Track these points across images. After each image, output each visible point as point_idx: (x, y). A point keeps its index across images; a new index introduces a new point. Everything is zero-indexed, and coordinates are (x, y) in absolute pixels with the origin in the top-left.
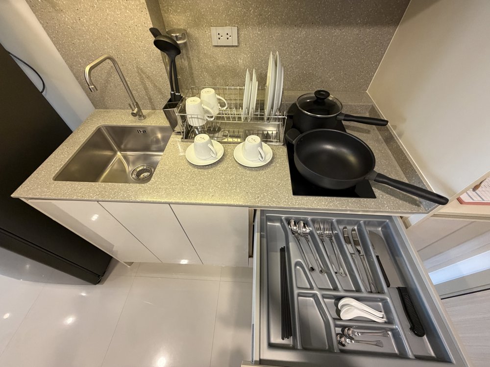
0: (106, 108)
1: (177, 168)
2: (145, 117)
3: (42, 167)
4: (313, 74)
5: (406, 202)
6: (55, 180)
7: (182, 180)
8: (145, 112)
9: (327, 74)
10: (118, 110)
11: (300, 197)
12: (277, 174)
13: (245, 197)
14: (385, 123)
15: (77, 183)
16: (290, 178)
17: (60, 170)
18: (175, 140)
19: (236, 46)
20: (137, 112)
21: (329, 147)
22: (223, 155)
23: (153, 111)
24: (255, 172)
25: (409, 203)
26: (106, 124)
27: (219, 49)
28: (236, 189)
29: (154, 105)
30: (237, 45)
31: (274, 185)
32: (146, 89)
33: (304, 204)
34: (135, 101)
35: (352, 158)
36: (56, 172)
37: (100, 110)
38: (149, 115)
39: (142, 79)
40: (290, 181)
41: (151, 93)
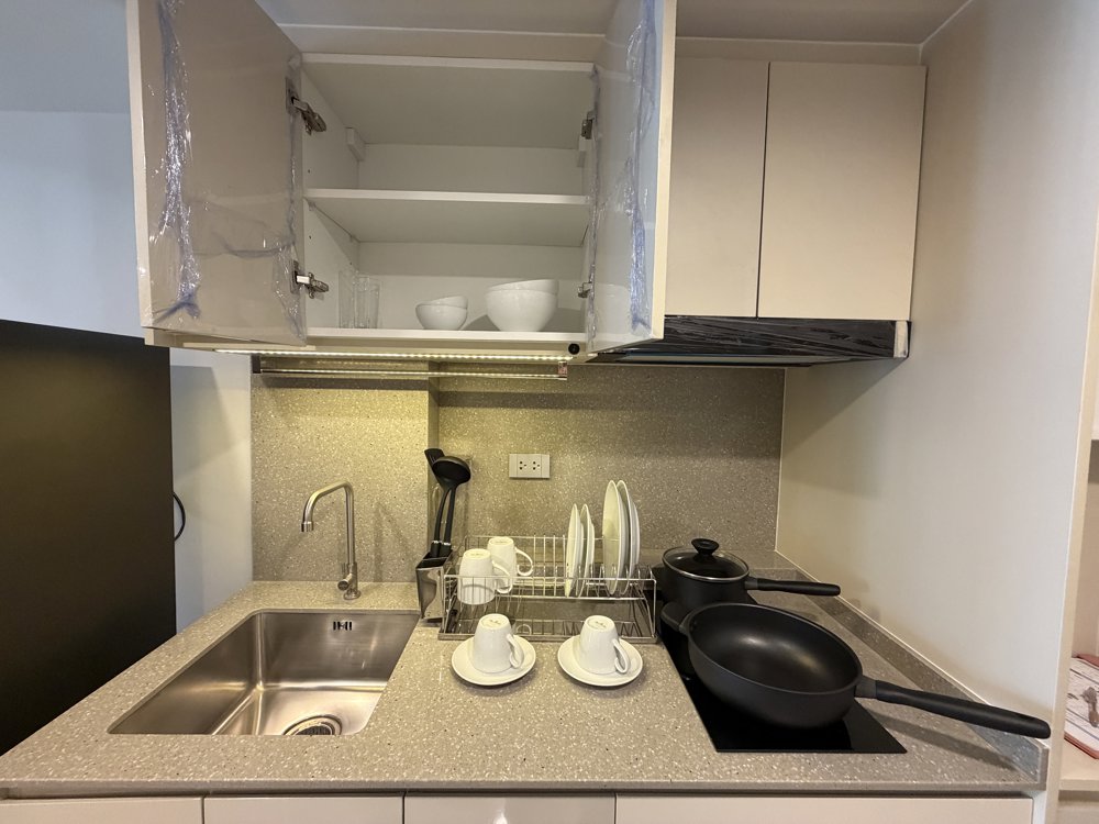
0: (279, 578)
1: (432, 695)
2: (358, 594)
3: (90, 701)
4: (675, 522)
5: (977, 759)
6: (111, 733)
7: (444, 723)
8: (361, 585)
9: (699, 521)
10: (301, 583)
11: (736, 757)
12: (665, 702)
13: (604, 760)
14: (835, 590)
15: (172, 738)
16: (695, 712)
17: (134, 707)
18: (424, 638)
19: (547, 479)
20: (351, 581)
21: (753, 641)
22: (535, 665)
23: (376, 584)
24: (613, 700)
25: (985, 761)
26: (273, 607)
27: (517, 482)
28: (578, 741)
29: (381, 572)
30: (548, 476)
31: (663, 728)
32: (379, 539)
33: (750, 774)
34: (354, 559)
35: (807, 660)
36: (124, 711)
37: (263, 582)
38: (367, 591)
39: (379, 522)
40: (698, 718)
41: (385, 549)
